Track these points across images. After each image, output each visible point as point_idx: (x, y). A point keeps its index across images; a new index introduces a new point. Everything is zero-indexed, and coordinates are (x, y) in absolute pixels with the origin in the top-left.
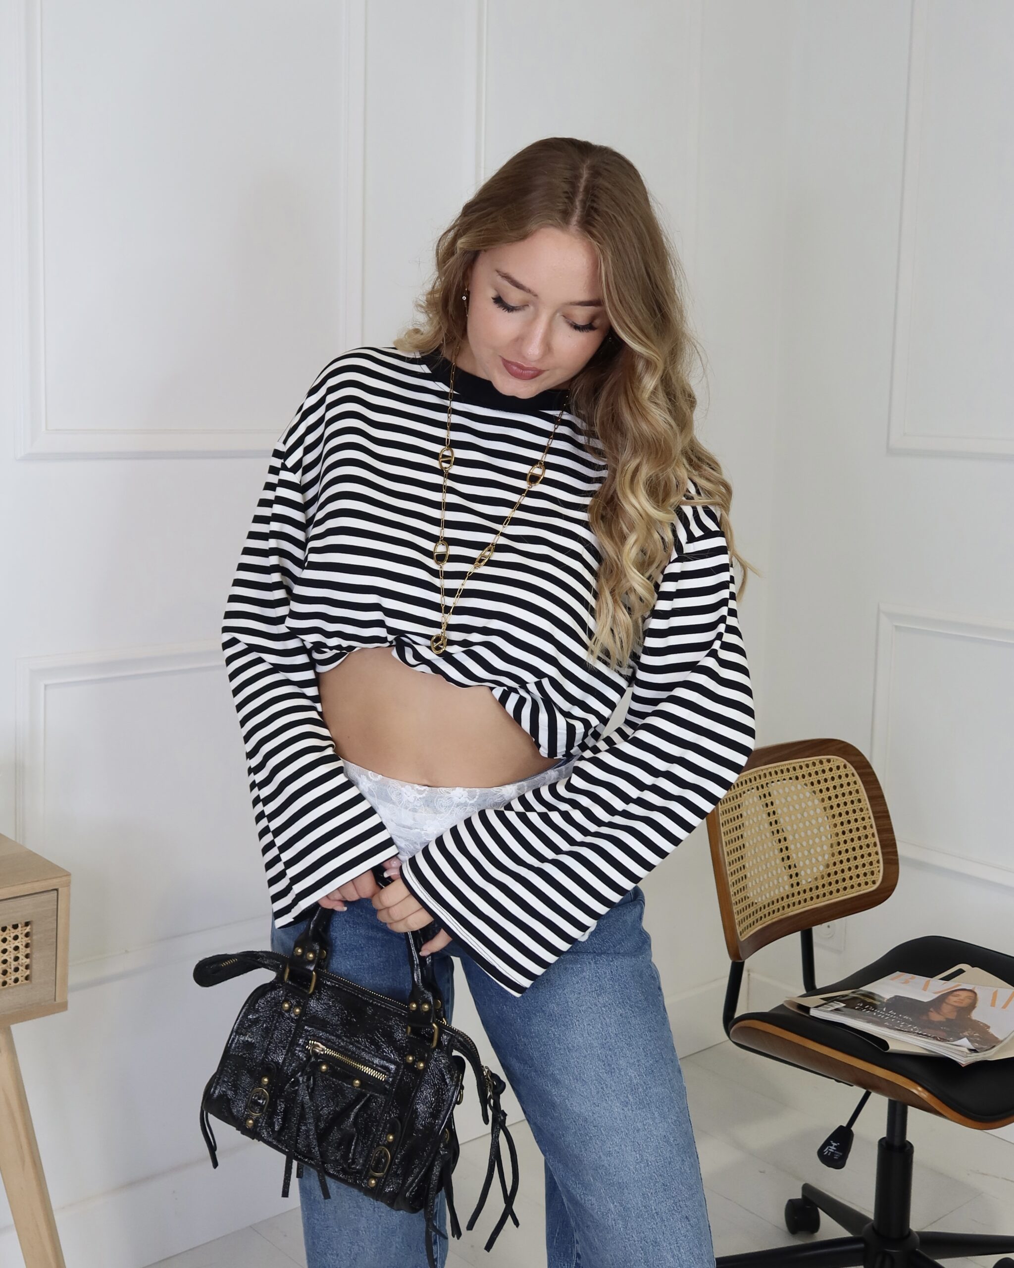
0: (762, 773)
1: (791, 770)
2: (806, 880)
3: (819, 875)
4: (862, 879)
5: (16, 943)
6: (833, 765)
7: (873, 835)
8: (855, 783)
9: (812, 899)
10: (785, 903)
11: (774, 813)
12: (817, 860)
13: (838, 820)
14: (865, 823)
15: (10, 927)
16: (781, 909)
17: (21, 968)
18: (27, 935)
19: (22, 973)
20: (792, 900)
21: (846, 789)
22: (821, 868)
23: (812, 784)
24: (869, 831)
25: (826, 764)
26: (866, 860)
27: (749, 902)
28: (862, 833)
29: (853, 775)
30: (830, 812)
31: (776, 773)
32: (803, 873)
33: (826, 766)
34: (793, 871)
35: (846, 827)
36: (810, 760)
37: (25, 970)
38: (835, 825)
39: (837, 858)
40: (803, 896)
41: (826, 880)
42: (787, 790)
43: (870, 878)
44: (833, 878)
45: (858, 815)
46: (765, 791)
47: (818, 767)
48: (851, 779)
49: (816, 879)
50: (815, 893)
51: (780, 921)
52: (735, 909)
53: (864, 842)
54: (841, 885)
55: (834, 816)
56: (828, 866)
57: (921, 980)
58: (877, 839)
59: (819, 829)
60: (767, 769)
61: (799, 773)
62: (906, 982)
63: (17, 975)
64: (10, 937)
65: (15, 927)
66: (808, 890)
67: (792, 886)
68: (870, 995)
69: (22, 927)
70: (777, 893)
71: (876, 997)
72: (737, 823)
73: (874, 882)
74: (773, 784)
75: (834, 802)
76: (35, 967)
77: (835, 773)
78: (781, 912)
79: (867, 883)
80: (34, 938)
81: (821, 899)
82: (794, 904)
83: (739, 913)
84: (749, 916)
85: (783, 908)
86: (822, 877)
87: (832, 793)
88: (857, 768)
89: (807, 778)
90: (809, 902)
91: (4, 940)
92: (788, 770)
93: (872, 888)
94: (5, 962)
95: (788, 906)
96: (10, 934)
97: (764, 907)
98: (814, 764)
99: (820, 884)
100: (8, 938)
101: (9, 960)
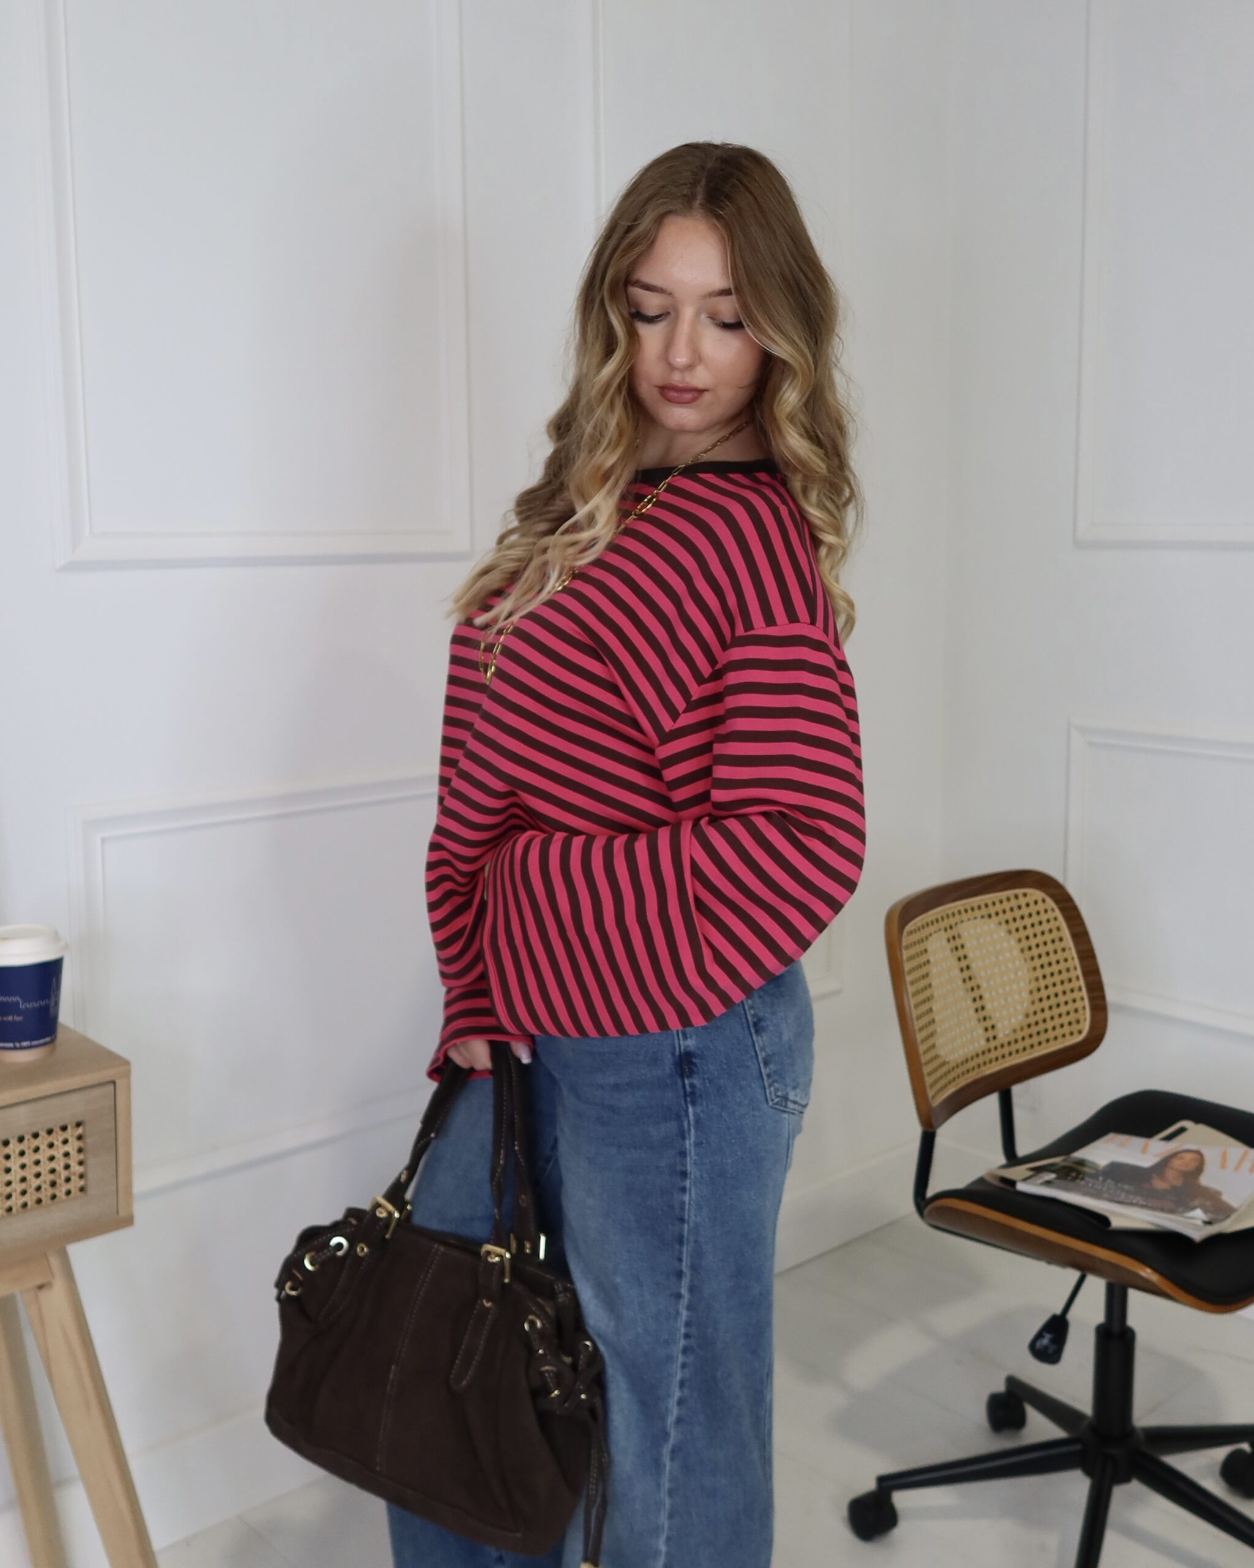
0: (950, 912)
1: (983, 906)
2: (1004, 1032)
3: (1018, 1027)
4: (1067, 1029)
5: (67, 1148)
6: (1030, 899)
7: (1078, 978)
8: (1056, 919)
9: (1010, 1054)
10: (981, 1060)
11: (965, 957)
12: (1015, 1009)
13: (1037, 963)
14: (1070, 964)
16: (976, 1068)
17: (73, 1178)
18: (80, 1138)
19: (76, 1183)
20: (988, 1056)
21: (1045, 927)
22: (1020, 1017)
23: (1007, 922)
24: (1073, 974)
25: (1021, 898)
26: (1071, 1007)
27: (940, 1061)
28: (1065, 976)
29: (1053, 910)
30: (1028, 954)
31: (966, 911)
32: (999, 1025)
33: (1022, 901)
34: (989, 1023)
35: (1047, 970)
36: (1003, 895)
37: (78, 1179)
38: (1034, 969)
39: (1038, 1006)
40: (999, 1052)
41: (1026, 1032)
42: (979, 930)
43: (1075, 1028)
44: (1034, 1030)
45: (1060, 956)
46: (954, 932)
47: (1014, 903)
48: (1050, 915)
49: (1015, 1031)
50: (1014, 1047)
51: (976, 1082)
52: (926, 1070)
53: (1067, 986)
54: (1043, 1037)
55: (1032, 958)
56: (1027, 1016)
57: (1138, 1141)
58: (1082, 983)
59: (1016, 973)
60: (956, 907)
61: (992, 910)
62: (1122, 1145)
63: (70, 1186)
64: (58, 1140)
66: (1006, 1045)
67: (988, 1040)
68: (1083, 1163)
69: (72, 1128)
70: (971, 1050)
71: (1090, 1165)
72: (923, 971)
73: (1080, 1032)
74: (963, 924)
75: (1033, 942)
76: (90, 1175)
77: (1033, 909)
78: (976, 1070)
79: (1072, 1034)
80: (88, 1141)
81: (1021, 1054)
82: (991, 1061)
83: (930, 1074)
84: (941, 1077)
85: (979, 1066)
86: (1022, 1029)
87: (1030, 932)
88: (1057, 902)
89: (1001, 915)
90: (1007, 1058)
91: (51, 1145)
92: (979, 908)
93: (1078, 1038)
94: (53, 1171)
95: (985, 1063)
96: (58, 1137)
97: (957, 1066)
98: (1008, 899)
99: (1019, 1037)
100: (56, 1143)
101: (58, 1169)
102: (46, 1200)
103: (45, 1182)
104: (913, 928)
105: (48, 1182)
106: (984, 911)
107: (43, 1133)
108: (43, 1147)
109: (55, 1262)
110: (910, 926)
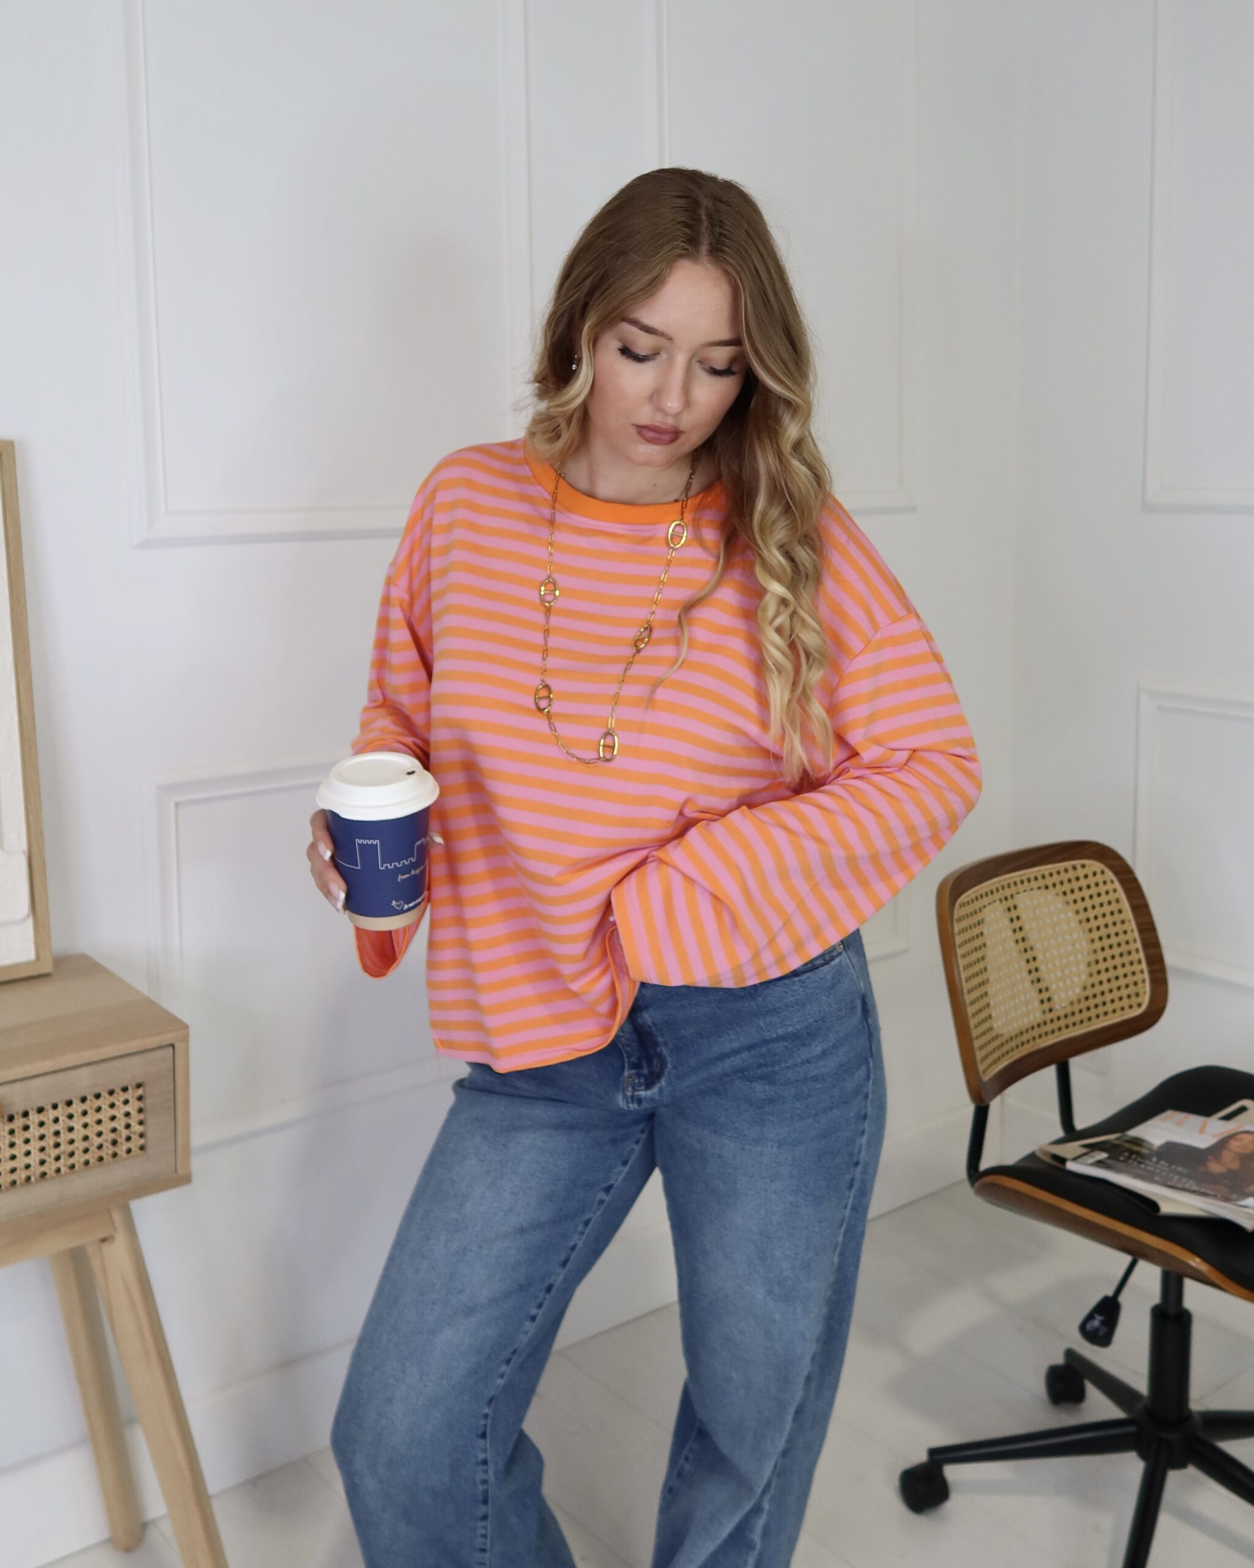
0: (1005, 884)
1: (1040, 877)
2: (1060, 1004)
3: (1075, 999)
4: (1126, 1002)
5: (127, 1108)
6: (1089, 871)
7: (1137, 951)
8: (1115, 891)
9: (1067, 1026)
10: (1036, 1032)
11: (1021, 929)
12: (1072, 982)
13: (1096, 935)
14: (1129, 937)
15: (118, 1090)
16: (1031, 1040)
17: (133, 1137)
18: (140, 1098)
19: (136, 1142)
20: (1044, 1029)
21: (1104, 899)
22: (1078, 990)
24: (1132, 947)
25: (1079, 869)
26: (1130, 979)
27: (993, 1034)
28: (1124, 948)
29: (1112, 882)
30: (1088, 926)
31: (1022, 882)
32: (1055, 998)
33: (1081, 872)
34: (1045, 996)
35: (1106, 943)
36: (1061, 866)
37: (138, 1138)
38: (1093, 941)
39: (1096, 979)
40: (1056, 1024)
41: (1084, 1005)
42: (1035, 902)
43: (1134, 1001)
44: (1091, 1002)
45: (1119, 928)
46: (1010, 903)
47: (1071, 874)
48: (1109, 887)
49: (1072, 1003)
50: (1070, 1020)
51: (1031, 1055)
52: (977, 1044)
53: (1126, 959)
54: (1101, 1010)
55: (1090, 930)
56: (1085, 988)
57: (1196, 1120)
58: (1142, 955)
59: (1073, 945)
60: (1011, 878)
61: (1049, 881)
62: (1179, 1123)
63: (131, 1145)
64: (119, 1101)
65: (125, 1089)
66: (1062, 1018)
67: (1044, 1012)
68: (1138, 1142)
69: (133, 1089)
70: (1026, 1022)
71: (1145, 1144)
72: (977, 943)
73: (1139, 1005)
74: (1019, 895)
75: (1091, 914)
76: (150, 1134)
77: (1092, 880)
78: (1031, 1043)
79: (1131, 1007)
80: (149, 1101)
81: (1078, 1026)
82: (1046, 1034)
83: (981, 1048)
84: (994, 1051)
85: (1034, 1038)
86: (1079, 1001)
87: (1088, 903)
88: (1116, 873)
89: (1058, 886)
90: (1064, 1031)
91: (112, 1106)
92: (1036, 879)
93: (1137, 1012)
94: (114, 1130)
95: (1040, 1036)
96: (119, 1098)
97: (1011, 1039)
98: (1066, 871)
99: (1076, 1008)
100: (117, 1103)
101: (119, 1128)
102: (107, 1158)
103: (106, 1141)
104: (965, 901)
105: (109, 1141)
106: (1041, 882)
107: (104, 1094)
108: (105, 1107)
109: (117, 1217)
110: (963, 898)
